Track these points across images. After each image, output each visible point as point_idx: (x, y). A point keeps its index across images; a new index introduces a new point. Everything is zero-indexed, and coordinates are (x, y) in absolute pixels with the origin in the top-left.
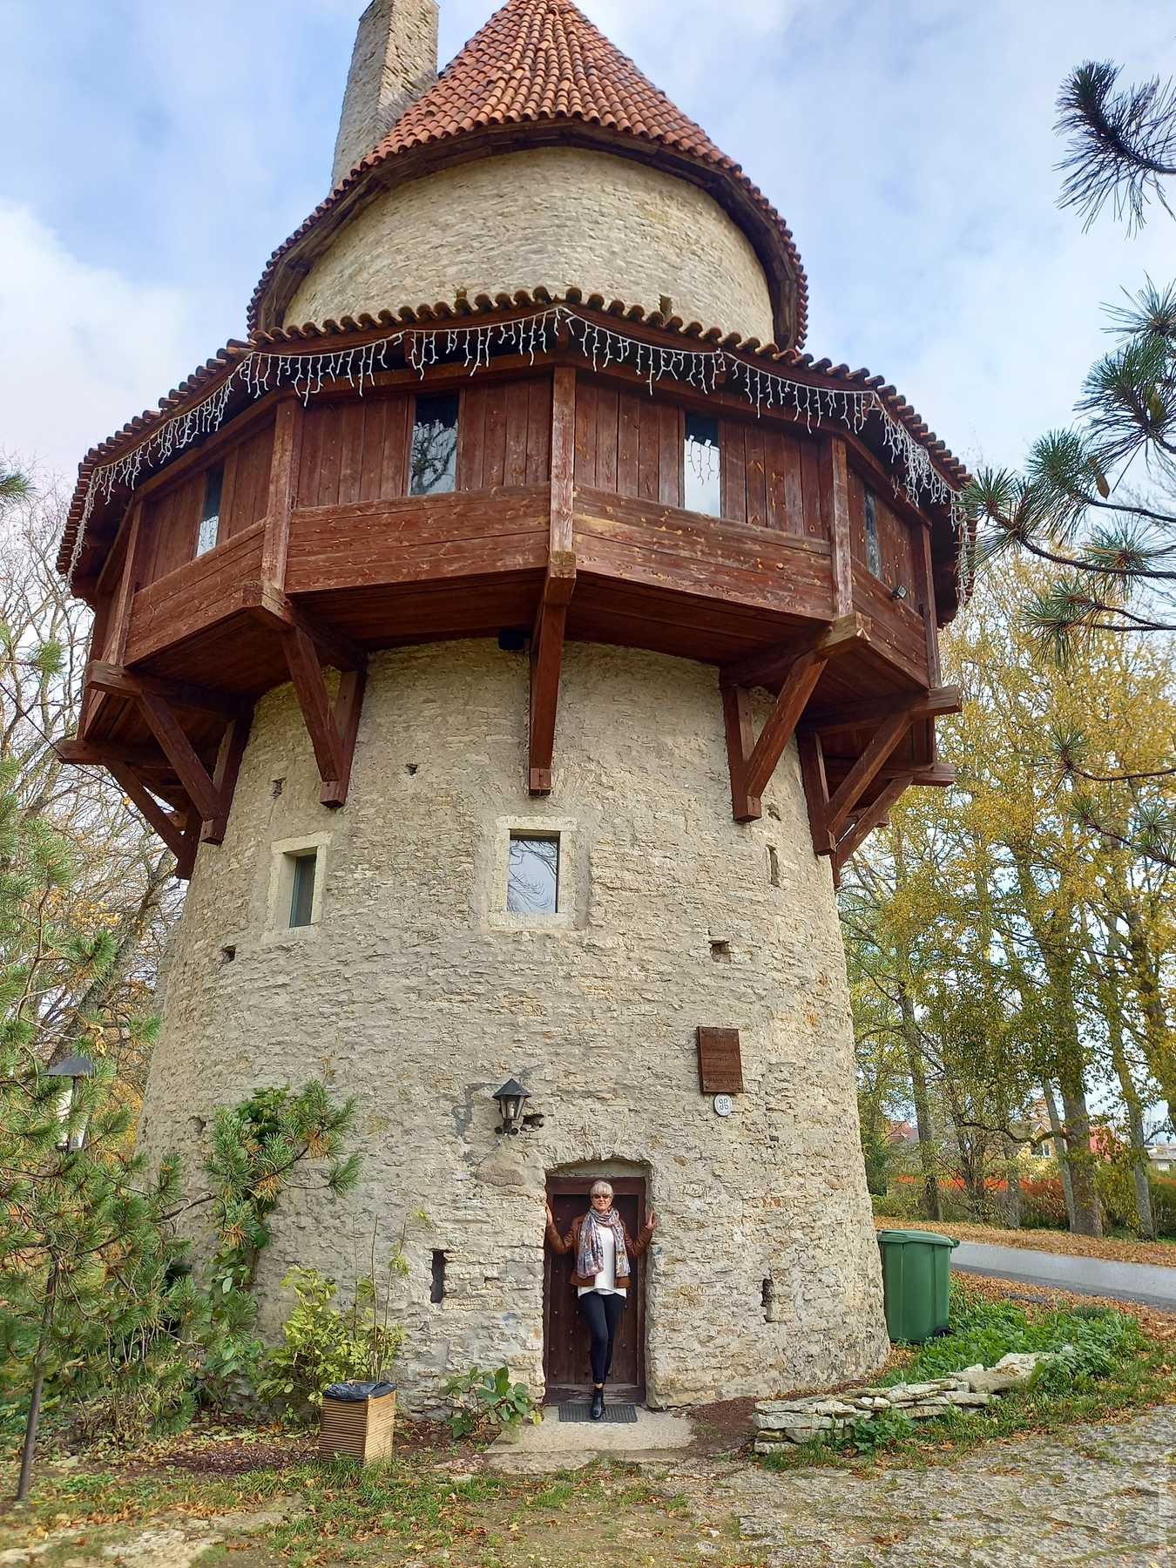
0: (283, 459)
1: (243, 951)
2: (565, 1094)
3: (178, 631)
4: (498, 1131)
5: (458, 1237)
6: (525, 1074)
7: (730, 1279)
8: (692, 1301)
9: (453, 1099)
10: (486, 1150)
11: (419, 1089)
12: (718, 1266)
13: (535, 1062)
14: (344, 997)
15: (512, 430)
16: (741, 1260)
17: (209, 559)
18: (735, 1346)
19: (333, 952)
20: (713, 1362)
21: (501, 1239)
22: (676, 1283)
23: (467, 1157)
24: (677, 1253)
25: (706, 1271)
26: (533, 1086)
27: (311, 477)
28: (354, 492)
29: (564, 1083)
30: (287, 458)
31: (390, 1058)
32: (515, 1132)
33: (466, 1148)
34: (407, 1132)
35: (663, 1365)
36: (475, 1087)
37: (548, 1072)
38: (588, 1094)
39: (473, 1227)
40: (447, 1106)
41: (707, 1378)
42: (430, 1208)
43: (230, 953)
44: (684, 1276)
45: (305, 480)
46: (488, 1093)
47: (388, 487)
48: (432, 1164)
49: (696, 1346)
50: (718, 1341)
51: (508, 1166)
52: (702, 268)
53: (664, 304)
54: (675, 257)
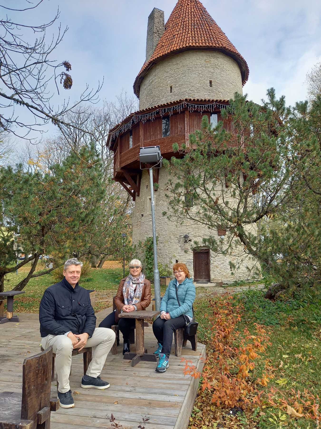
0: (141, 133)
1: (144, 215)
2: (195, 236)
3: (128, 162)
4: (185, 242)
5: (180, 258)
6: (188, 233)
7: (224, 264)
8: (217, 267)
9: (178, 238)
10: (183, 245)
11: (172, 236)
12: (222, 262)
13: (190, 231)
14: (160, 222)
15: (179, 123)
16: (226, 261)
17: (131, 149)
18: (225, 274)
19: (158, 215)
20: (221, 276)
21: (186, 258)
22: (214, 264)
23: (180, 246)
24: (215, 260)
25: (219, 263)
26: (190, 235)
27: (146, 135)
28: (153, 137)
29: (195, 235)
30: (142, 132)
31: (168, 232)
32: (187, 242)
33: (180, 245)
34: (171, 243)
35: (212, 276)
36: (181, 236)
37: (192, 233)
38: (199, 236)
39: (181, 257)
40: (177, 239)
41: (220, 278)
42: (175, 254)
43: (142, 215)
44: (215, 264)
45: (145, 136)
46: (183, 237)
47: (159, 136)
48: (175, 247)
49: (218, 274)
50: (222, 273)
51: (186, 247)
52: (219, 71)
53: (211, 82)
54: (212, 71)
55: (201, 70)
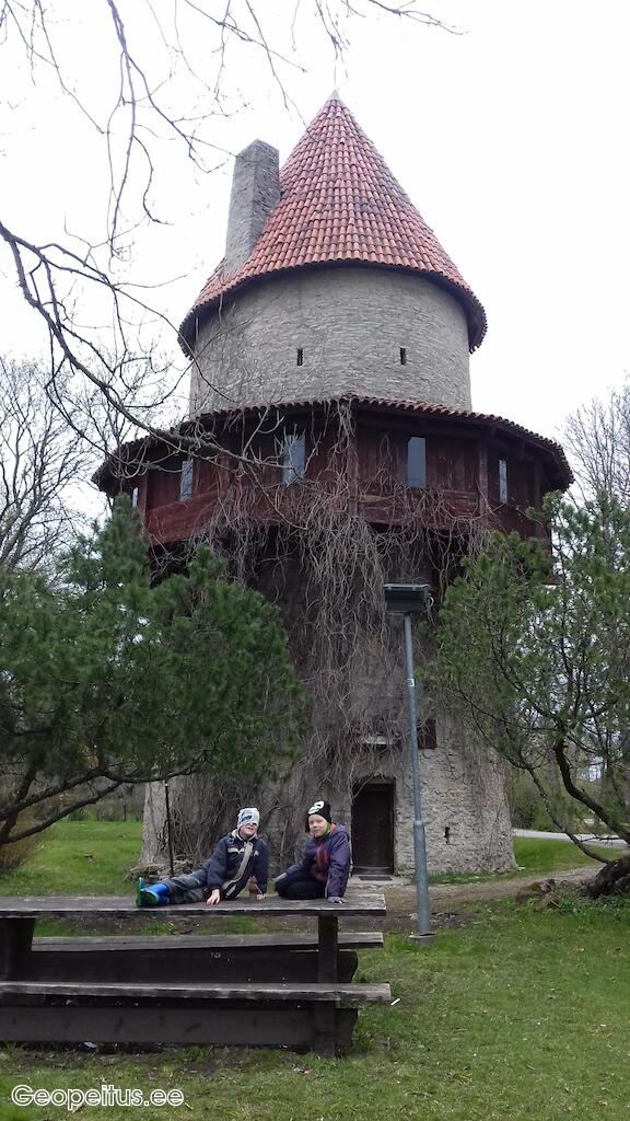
7: (430, 826)
12: (425, 820)
16: (436, 818)
17: (186, 504)
18: (432, 853)
22: (406, 827)
35: (401, 859)
47: (273, 477)
52: (423, 326)
53: (403, 352)
54: (408, 325)
55: (380, 321)
